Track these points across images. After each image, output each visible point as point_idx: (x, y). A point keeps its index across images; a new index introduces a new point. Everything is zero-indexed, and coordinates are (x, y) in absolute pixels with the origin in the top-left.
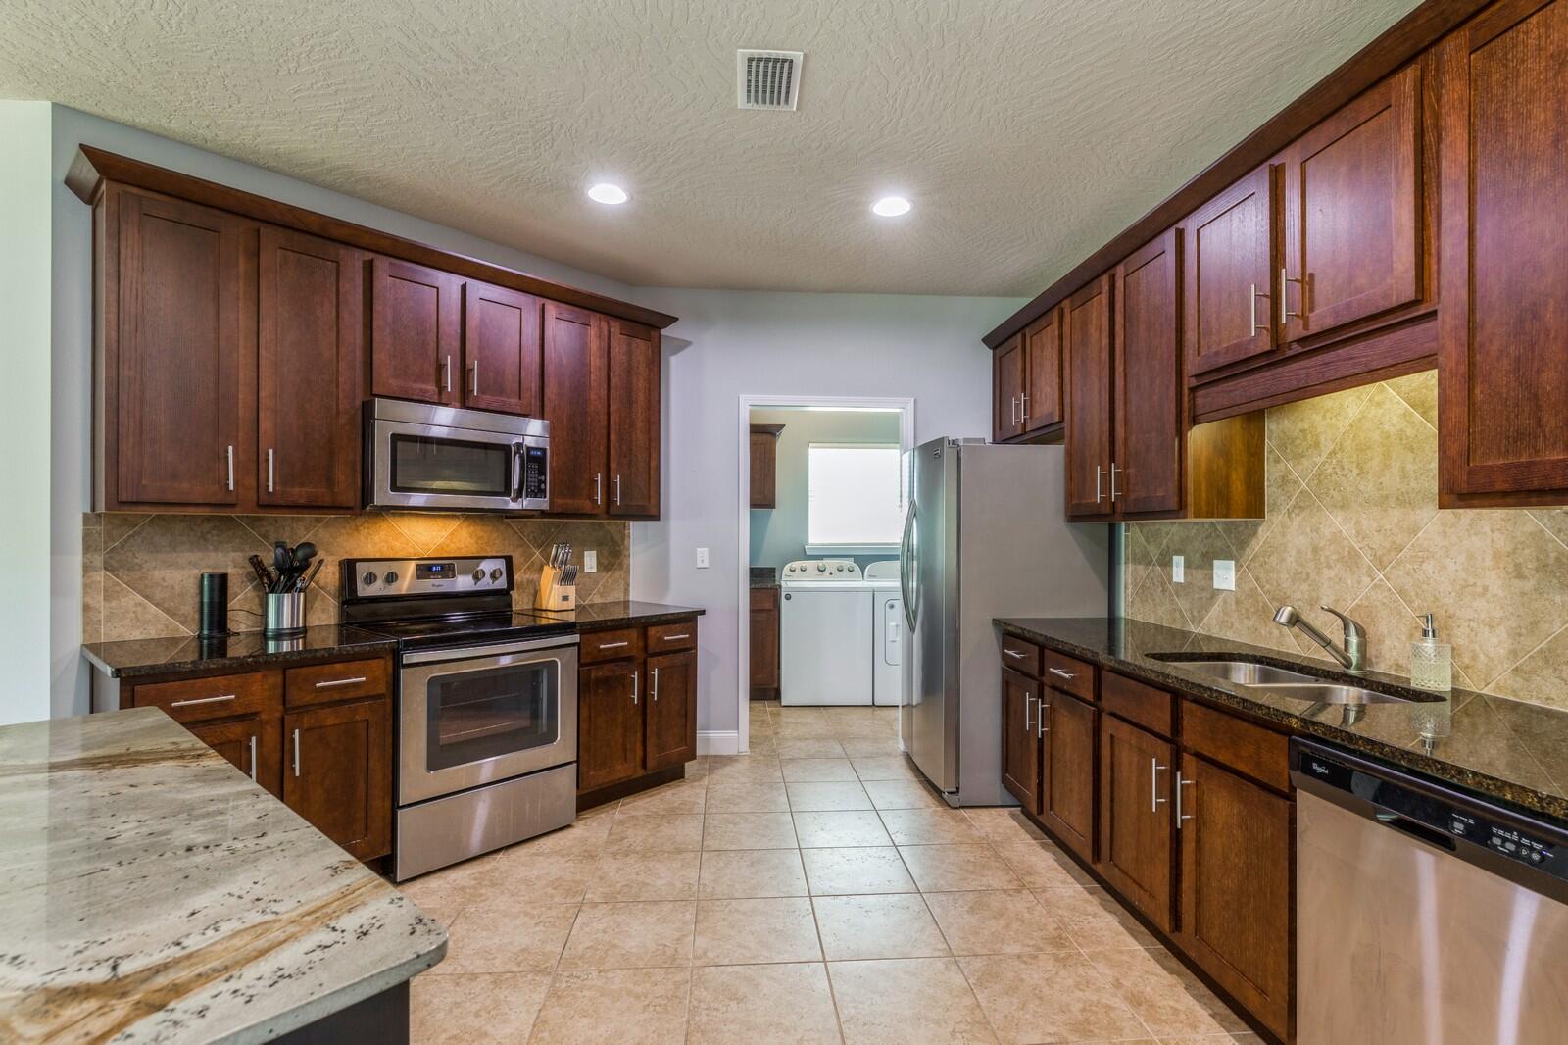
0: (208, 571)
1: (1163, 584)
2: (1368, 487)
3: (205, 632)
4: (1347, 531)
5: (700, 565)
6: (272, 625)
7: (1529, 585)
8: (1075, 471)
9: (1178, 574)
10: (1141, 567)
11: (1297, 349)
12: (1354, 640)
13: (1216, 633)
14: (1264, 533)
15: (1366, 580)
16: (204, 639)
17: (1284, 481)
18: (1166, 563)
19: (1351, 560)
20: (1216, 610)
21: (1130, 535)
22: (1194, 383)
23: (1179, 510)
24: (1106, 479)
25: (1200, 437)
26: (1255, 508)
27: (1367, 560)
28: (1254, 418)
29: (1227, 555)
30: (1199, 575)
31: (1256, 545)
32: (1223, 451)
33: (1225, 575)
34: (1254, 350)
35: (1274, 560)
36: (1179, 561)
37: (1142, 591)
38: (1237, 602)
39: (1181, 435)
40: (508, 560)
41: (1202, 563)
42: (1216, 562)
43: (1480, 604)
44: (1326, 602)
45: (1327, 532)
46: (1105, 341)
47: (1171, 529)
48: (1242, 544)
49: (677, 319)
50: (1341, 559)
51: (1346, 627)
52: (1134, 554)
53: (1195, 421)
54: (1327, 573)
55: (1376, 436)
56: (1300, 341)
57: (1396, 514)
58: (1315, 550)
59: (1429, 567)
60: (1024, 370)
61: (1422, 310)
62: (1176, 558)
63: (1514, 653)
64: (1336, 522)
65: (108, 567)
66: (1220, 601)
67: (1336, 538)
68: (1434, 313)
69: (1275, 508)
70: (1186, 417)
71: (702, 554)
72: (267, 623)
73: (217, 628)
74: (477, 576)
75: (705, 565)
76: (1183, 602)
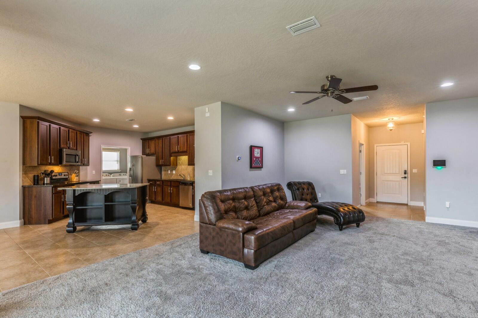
0: (36, 175)
2: (184, 164)
4: (184, 167)
5: (93, 174)
8: (157, 160)
9: (169, 172)
10: (165, 172)
12: (184, 177)
13: (173, 178)
14: (177, 168)
15: (184, 172)
16: (36, 185)
17: (179, 163)
18: (168, 171)
20: (173, 175)
21: (163, 168)
22: (171, 153)
23: (170, 165)
24: (162, 161)
25: (172, 158)
26: (177, 165)
28: (176, 157)
29: (174, 170)
30: (171, 172)
31: (177, 169)
32: (174, 160)
33: (174, 172)
34: (176, 152)
36: (169, 171)
37: (165, 175)
38: (175, 175)
39: (170, 158)
40: (68, 173)
41: (172, 171)
44: (182, 173)
46: (162, 146)
47: (168, 167)
48: (176, 169)
49: (92, 133)
52: (164, 170)
56: (180, 152)
58: (180, 169)
60: (149, 145)
64: (182, 166)
65: (25, 174)
67: (183, 168)
68: (187, 152)
70: (171, 156)
71: (94, 172)
72: (44, 182)
73: (37, 183)
74: (65, 175)
75: (94, 174)
76: (169, 175)
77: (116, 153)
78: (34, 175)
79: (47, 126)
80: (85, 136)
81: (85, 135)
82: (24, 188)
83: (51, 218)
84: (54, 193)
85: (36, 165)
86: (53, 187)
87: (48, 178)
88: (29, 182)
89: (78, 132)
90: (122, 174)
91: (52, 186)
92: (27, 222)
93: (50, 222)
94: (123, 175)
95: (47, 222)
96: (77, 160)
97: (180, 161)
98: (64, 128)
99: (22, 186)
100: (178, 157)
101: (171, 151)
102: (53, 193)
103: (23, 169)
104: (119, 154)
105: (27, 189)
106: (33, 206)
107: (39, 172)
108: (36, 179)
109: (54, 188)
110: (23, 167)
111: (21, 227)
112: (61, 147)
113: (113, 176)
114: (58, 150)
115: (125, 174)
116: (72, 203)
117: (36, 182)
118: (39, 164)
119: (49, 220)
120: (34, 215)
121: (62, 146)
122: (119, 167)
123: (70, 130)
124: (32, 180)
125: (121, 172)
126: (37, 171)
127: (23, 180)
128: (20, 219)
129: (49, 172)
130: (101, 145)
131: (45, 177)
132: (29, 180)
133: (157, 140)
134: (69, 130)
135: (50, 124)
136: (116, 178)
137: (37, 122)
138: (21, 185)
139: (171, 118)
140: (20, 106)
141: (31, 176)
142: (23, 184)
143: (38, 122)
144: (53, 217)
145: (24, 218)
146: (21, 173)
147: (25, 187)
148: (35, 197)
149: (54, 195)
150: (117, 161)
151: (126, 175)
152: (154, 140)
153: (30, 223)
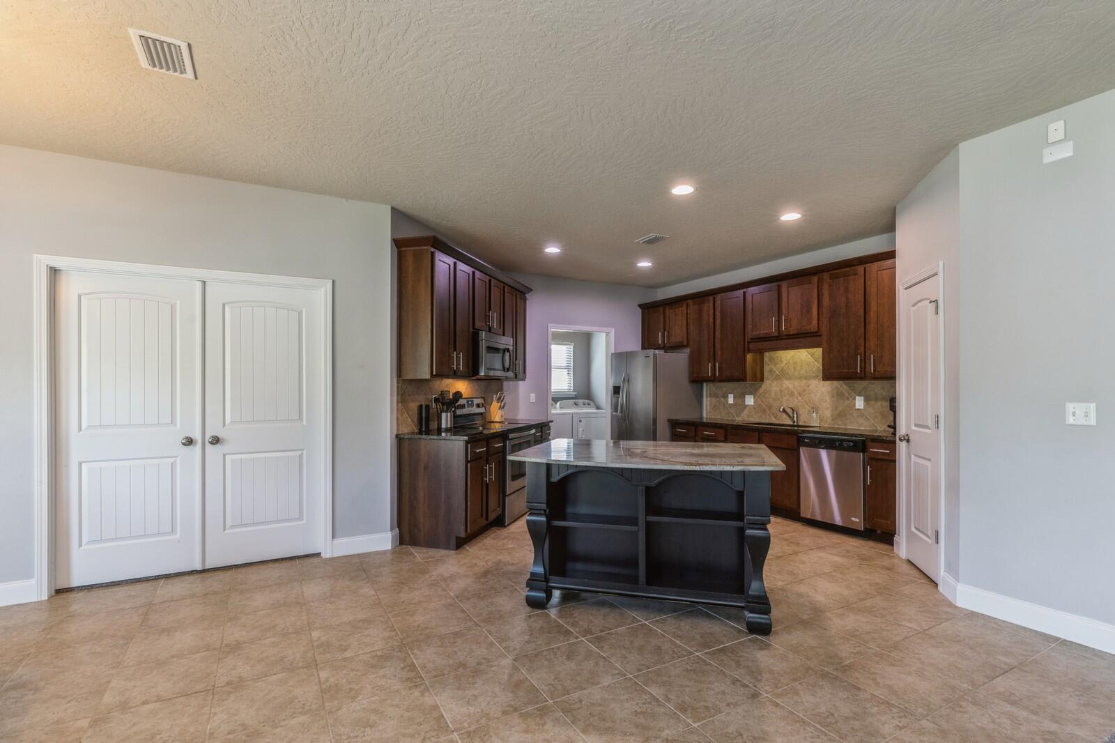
0: (423, 404)
1: (724, 404)
2: (796, 374)
3: (424, 429)
4: (790, 386)
6: (443, 426)
7: (835, 399)
8: (695, 361)
9: (731, 400)
10: (714, 399)
11: (785, 337)
12: (795, 415)
13: (746, 419)
14: (763, 386)
15: (796, 399)
16: (425, 432)
17: (771, 371)
18: (726, 397)
19: (792, 394)
20: (746, 412)
21: (708, 388)
22: (750, 340)
23: (743, 378)
24: (713, 368)
25: (749, 358)
26: (762, 380)
27: (796, 394)
28: (761, 352)
29: (750, 394)
30: (739, 401)
31: (761, 390)
32: (755, 362)
33: (750, 400)
34: (772, 335)
35: (767, 395)
36: (731, 396)
37: (715, 408)
38: (754, 408)
39: (745, 356)
40: (485, 398)
41: (741, 396)
42: (746, 396)
43: (825, 404)
45: (784, 386)
47: (727, 385)
48: (756, 390)
49: (531, 290)
50: (788, 394)
51: (793, 412)
52: (710, 394)
53: (749, 352)
54: (785, 398)
55: (799, 360)
56: (787, 335)
57: (804, 381)
58: (781, 391)
59: (812, 395)
60: (664, 321)
61: (819, 334)
62: (729, 395)
63: (832, 415)
64: (787, 384)
65: (401, 402)
66: (748, 408)
67: (787, 388)
68: (821, 335)
69: (768, 379)
70: (746, 351)
71: (533, 397)
72: (441, 425)
73: (426, 428)
74: (478, 406)
75: (534, 401)
76: (732, 411)
77: (565, 347)
78: (419, 404)
79: (450, 266)
80: (518, 299)
81: (518, 296)
82: (400, 440)
83: (463, 535)
84: (469, 459)
85: (427, 376)
86: (467, 443)
87: (449, 414)
88: (410, 427)
89: (506, 287)
90: (581, 401)
91: (466, 438)
92: (407, 538)
93: (460, 544)
94: (584, 404)
95: (453, 542)
96: (507, 365)
97: (775, 364)
98: (482, 274)
99: (397, 436)
100: (767, 355)
101: (749, 335)
102: (467, 462)
103: (398, 387)
104: (572, 350)
105: (406, 444)
106: (421, 494)
107: (429, 396)
108: (424, 415)
109: (469, 445)
110: (398, 383)
111: (394, 551)
112: (476, 327)
113: (561, 408)
114: (471, 333)
115: (587, 401)
116: (544, 506)
117: (424, 426)
118: (434, 373)
119: (457, 537)
120: (422, 520)
121: (478, 325)
122: (572, 383)
123: (492, 280)
124: (416, 418)
125: (576, 398)
126: (426, 395)
127: (398, 419)
128: (392, 529)
129: (451, 397)
130: (549, 325)
131: (441, 412)
132: (410, 420)
133: (694, 304)
134: (490, 281)
135: (455, 260)
136: (568, 414)
137: (430, 253)
138: (395, 432)
139: (790, 217)
140: (394, 210)
141: (414, 406)
142: (398, 429)
143: (433, 254)
144: (469, 531)
145: (400, 525)
146: (395, 398)
147: (403, 438)
148: (426, 468)
149: (469, 465)
150: (568, 368)
151: (589, 404)
152: (685, 305)
153: (414, 542)
